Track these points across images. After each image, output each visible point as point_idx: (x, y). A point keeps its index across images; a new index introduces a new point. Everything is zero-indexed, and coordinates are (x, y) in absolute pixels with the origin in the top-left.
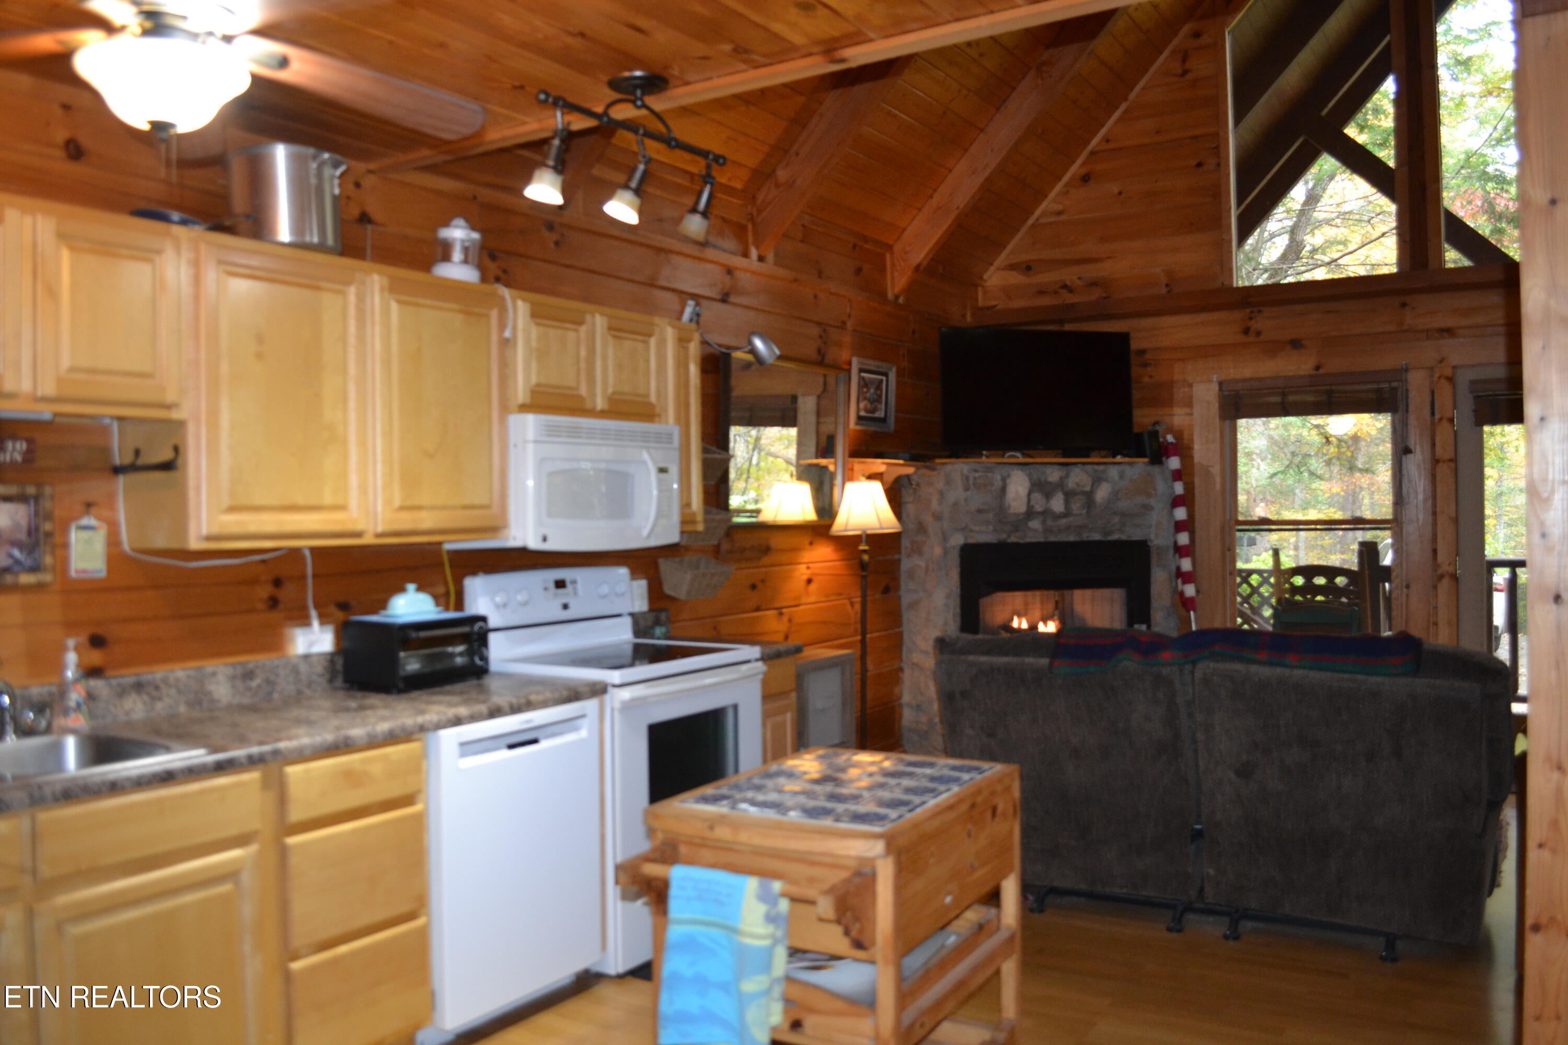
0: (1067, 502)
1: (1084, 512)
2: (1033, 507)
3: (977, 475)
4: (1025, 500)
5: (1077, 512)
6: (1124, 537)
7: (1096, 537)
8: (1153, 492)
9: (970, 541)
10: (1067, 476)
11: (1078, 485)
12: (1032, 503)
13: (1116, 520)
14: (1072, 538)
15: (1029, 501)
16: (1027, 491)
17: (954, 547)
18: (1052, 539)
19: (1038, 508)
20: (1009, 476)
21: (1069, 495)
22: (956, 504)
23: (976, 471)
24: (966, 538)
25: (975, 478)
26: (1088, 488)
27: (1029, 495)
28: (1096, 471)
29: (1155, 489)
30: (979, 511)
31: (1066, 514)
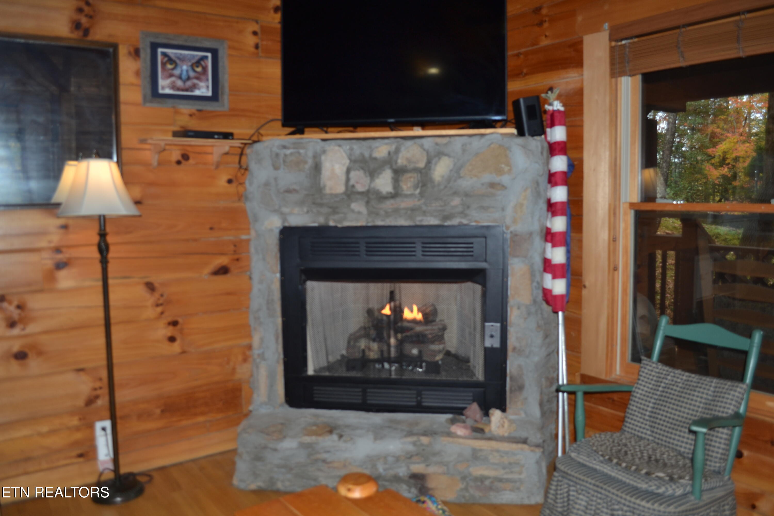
0: (396, 181)
1: (418, 191)
2: (353, 186)
3: (288, 152)
4: (343, 178)
5: (409, 193)
6: (465, 221)
7: (433, 221)
8: (506, 169)
9: (287, 224)
10: (397, 151)
11: (408, 160)
12: (352, 182)
13: (456, 201)
14: (402, 222)
15: (348, 180)
16: (345, 169)
17: (271, 230)
18: (379, 223)
19: (360, 188)
20: (324, 152)
21: (398, 173)
22: (267, 184)
23: (284, 147)
24: (284, 220)
25: (286, 155)
26: (422, 165)
27: (348, 171)
28: (437, 144)
29: (508, 164)
30: (288, 191)
31: (395, 195)
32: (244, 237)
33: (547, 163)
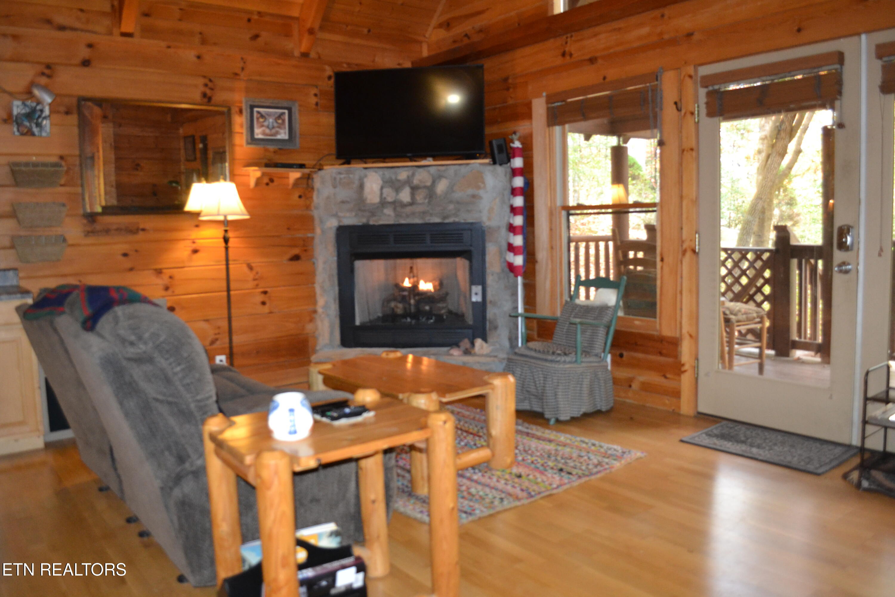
0: (413, 195)
1: (427, 201)
2: (385, 198)
3: (342, 176)
4: (378, 193)
5: (420, 202)
6: (457, 220)
7: (437, 220)
8: (482, 186)
9: (342, 224)
10: (413, 175)
11: (420, 181)
12: (384, 195)
13: (451, 207)
14: (417, 221)
15: (381, 194)
16: (379, 187)
17: (331, 228)
18: (403, 222)
19: (389, 199)
20: (366, 176)
21: (414, 189)
22: (328, 198)
23: (340, 173)
24: (340, 221)
25: (341, 179)
26: (429, 184)
27: (382, 188)
28: (439, 170)
29: (483, 183)
30: (343, 202)
31: (412, 204)
32: (310, 235)
33: (511, 181)
